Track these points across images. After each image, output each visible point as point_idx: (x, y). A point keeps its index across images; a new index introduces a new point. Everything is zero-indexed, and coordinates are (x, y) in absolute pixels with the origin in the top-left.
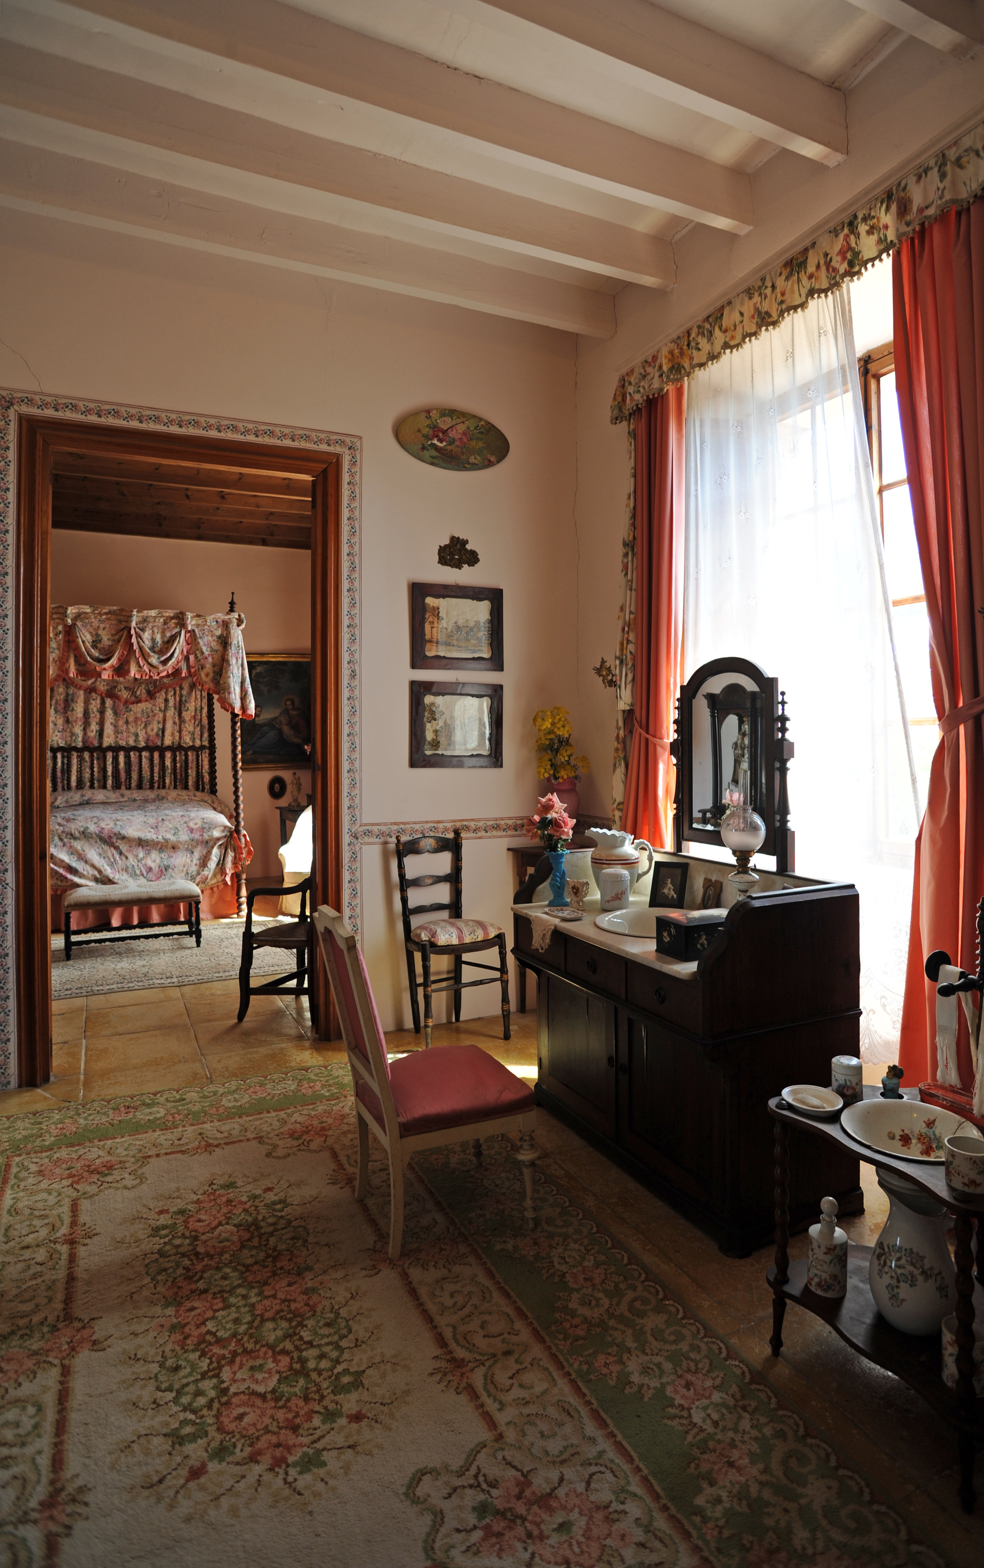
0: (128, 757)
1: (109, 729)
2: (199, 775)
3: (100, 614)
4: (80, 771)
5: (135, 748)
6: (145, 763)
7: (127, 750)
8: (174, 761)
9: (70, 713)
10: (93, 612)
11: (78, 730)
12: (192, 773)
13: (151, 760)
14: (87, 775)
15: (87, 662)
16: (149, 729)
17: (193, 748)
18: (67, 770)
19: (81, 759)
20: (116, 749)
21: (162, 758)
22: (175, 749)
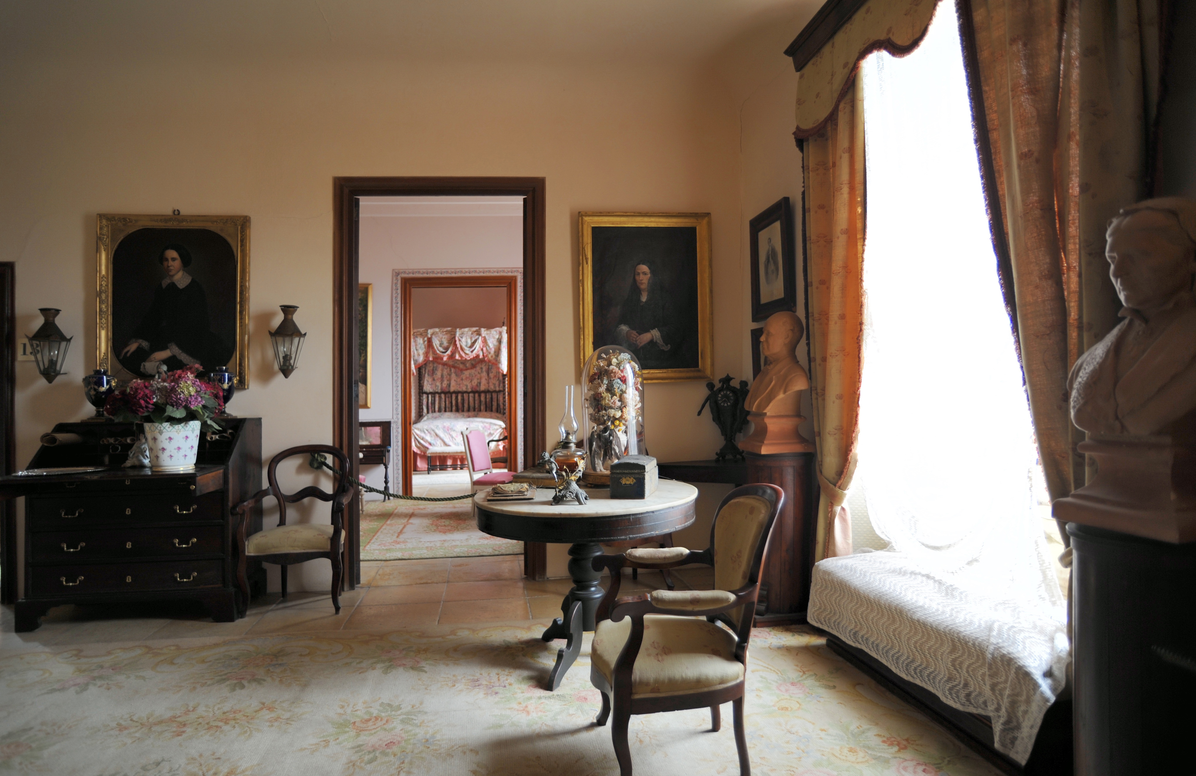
0: (463, 396)
1: (453, 383)
2: (498, 405)
3: (443, 332)
4: (440, 403)
5: (466, 392)
6: (471, 399)
7: (463, 393)
8: (486, 398)
9: (435, 376)
10: (440, 331)
11: (438, 384)
12: (495, 404)
13: (474, 398)
14: (443, 405)
15: (437, 354)
16: (473, 383)
17: (495, 391)
18: (433, 403)
19: (440, 397)
20: (457, 393)
21: (480, 396)
22: (486, 392)
